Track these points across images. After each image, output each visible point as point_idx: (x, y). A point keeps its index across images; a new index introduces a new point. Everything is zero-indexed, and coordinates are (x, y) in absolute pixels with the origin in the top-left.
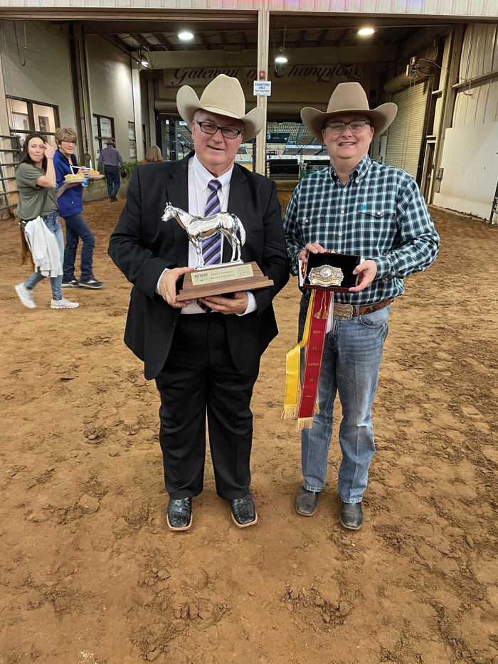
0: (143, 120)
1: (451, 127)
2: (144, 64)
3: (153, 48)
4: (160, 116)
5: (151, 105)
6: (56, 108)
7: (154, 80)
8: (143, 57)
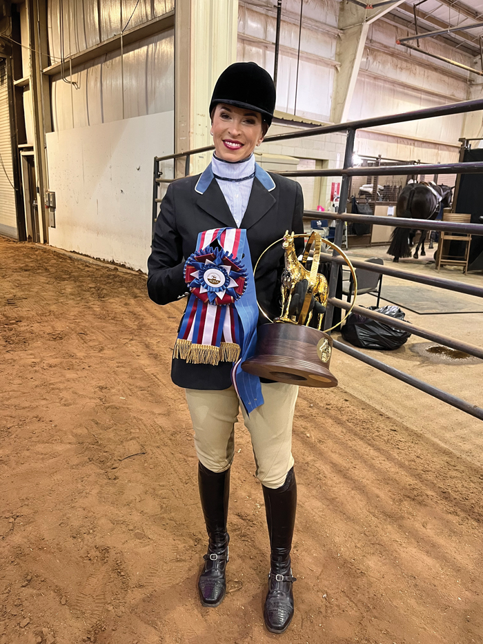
1: (53, 130)
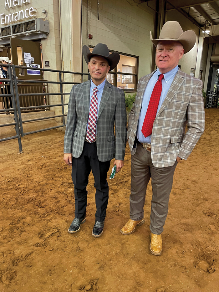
0: (201, 67)
2: (207, 32)
3: (215, 23)
4: (214, 65)
5: (209, 59)
6: (137, 58)
7: (213, 44)
8: (207, 28)
